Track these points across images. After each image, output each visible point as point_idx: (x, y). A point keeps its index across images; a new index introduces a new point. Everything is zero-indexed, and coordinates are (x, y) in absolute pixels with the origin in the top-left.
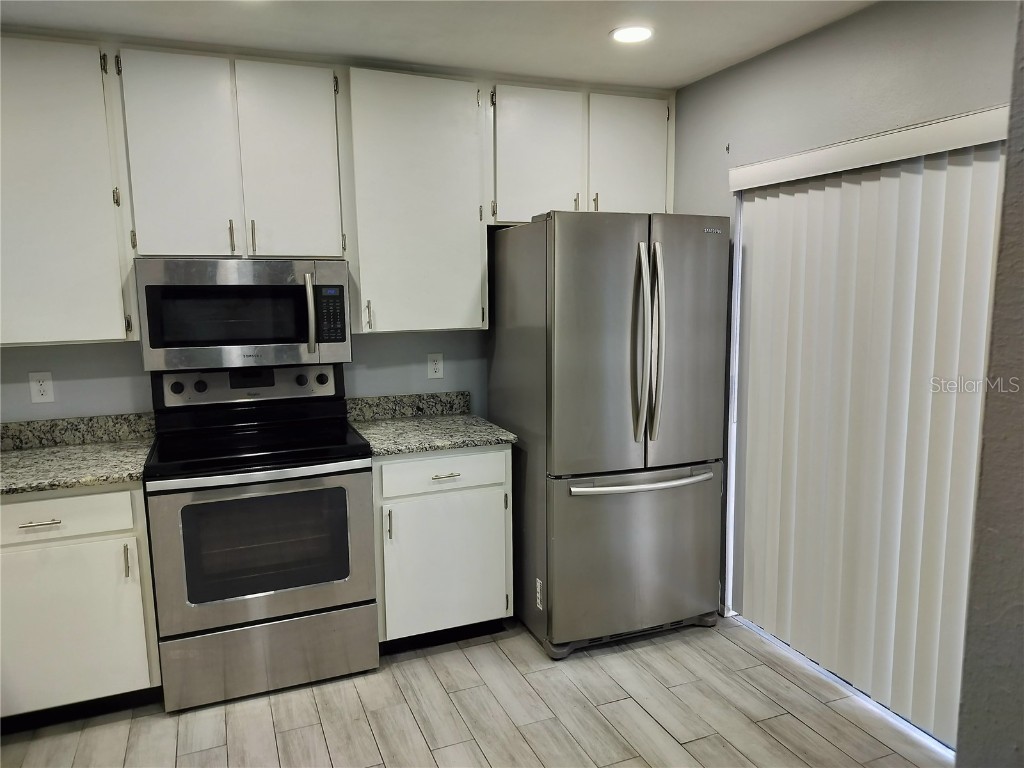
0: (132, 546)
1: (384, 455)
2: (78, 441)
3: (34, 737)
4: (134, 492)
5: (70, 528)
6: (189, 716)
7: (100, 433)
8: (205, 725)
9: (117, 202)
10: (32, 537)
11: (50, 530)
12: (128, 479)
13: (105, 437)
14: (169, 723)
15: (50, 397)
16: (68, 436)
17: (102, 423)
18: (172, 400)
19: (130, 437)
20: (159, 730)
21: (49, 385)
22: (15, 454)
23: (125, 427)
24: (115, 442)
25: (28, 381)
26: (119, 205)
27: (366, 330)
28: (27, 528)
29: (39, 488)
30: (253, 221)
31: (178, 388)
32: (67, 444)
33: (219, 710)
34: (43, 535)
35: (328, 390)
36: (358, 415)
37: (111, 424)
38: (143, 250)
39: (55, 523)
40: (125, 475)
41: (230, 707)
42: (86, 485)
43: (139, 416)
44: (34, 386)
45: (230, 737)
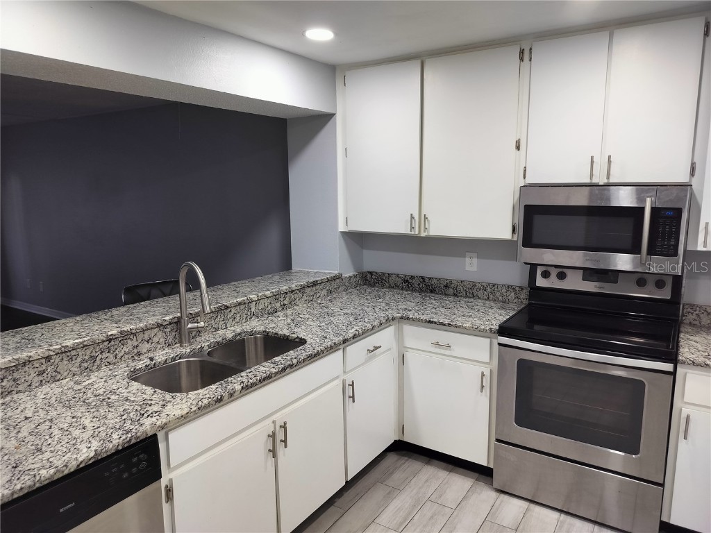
0: (487, 373)
1: (688, 364)
2: (486, 297)
3: (428, 463)
4: (493, 340)
5: (457, 351)
6: (506, 497)
7: (498, 295)
8: (513, 508)
9: (518, 148)
10: (437, 350)
11: (446, 349)
12: (489, 331)
13: (500, 298)
14: (493, 494)
15: (474, 268)
16: (480, 293)
17: (500, 289)
18: (541, 282)
19: (515, 301)
20: (486, 495)
21: (475, 261)
22: (452, 298)
23: (513, 294)
24: (505, 303)
25: (465, 257)
26: (519, 150)
27: (700, 248)
28: (437, 344)
29: (442, 324)
30: (610, 157)
31: (546, 275)
32: (479, 298)
33: (524, 504)
34: (443, 351)
35: (665, 294)
36: (695, 320)
37: (504, 290)
38: (531, 179)
39: (449, 346)
40: (487, 328)
41: (532, 506)
42: (465, 328)
43: (521, 288)
44: (467, 260)
45: (521, 527)
